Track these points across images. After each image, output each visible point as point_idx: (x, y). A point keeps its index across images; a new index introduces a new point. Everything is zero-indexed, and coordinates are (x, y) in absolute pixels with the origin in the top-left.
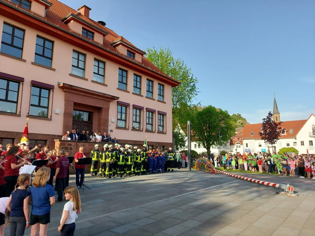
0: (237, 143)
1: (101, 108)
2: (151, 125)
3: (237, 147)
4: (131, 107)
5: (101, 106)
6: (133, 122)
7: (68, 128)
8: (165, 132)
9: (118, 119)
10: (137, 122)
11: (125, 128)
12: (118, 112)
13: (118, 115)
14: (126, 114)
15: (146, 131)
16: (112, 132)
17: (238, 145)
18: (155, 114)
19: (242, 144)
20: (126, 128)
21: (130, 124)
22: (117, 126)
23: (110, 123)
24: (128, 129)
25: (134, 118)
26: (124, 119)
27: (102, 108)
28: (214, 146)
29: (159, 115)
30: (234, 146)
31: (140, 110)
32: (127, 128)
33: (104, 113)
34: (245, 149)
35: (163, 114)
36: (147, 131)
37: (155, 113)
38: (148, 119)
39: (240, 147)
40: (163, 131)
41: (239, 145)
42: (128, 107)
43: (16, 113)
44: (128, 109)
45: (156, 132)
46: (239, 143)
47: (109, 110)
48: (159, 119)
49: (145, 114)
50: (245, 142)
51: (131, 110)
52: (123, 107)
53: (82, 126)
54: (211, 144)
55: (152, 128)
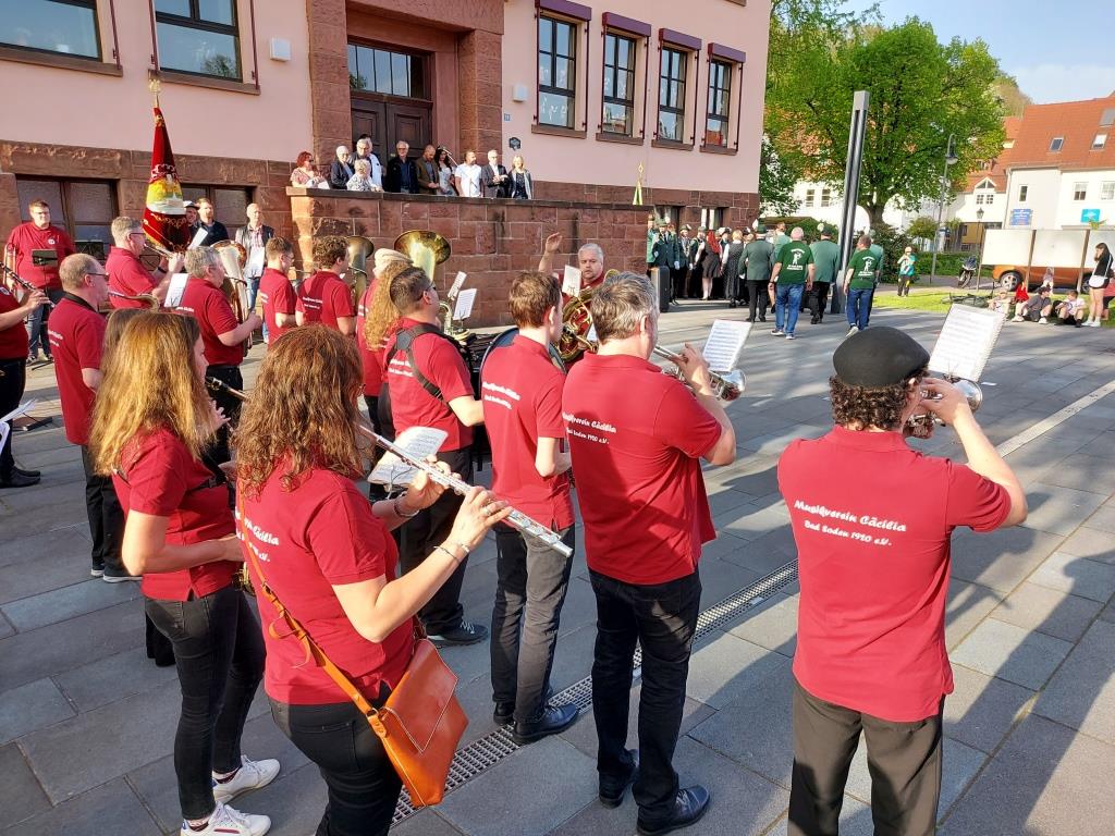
0: (983, 186)
1: (468, 32)
2: (674, 115)
3: (980, 200)
4: (596, 26)
5: (468, 24)
6: (605, 99)
7: (334, 130)
8: (731, 146)
9: (541, 88)
10: (620, 102)
11: (568, 131)
12: (539, 51)
13: (541, 68)
14: (574, 59)
15: (654, 144)
16: (519, 146)
17: (987, 191)
18: (697, 58)
19: (1002, 189)
20: (573, 128)
21: (593, 111)
22: (536, 118)
23: (507, 107)
24: (582, 135)
25: (609, 81)
26: (566, 88)
27: (473, 31)
28: (902, 200)
29: (713, 66)
30: (967, 196)
31: (633, 42)
32: (579, 127)
33: (479, 57)
34: (1011, 209)
35: (726, 62)
36: (661, 142)
37: (695, 54)
38: (664, 81)
39: (990, 199)
40: (724, 141)
41: (991, 191)
42: (584, 26)
43: (100, 59)
44: (583, 36)
45: (697, 147)
46: (990, 186)
47: (500, 44)
48: (712, 84)
49: (652, 59)
50: (1017, 179)
51: (595, 43)
52: (559, 25)
53: (392, 120)
54: (892, 193)
55: (680, 127)
